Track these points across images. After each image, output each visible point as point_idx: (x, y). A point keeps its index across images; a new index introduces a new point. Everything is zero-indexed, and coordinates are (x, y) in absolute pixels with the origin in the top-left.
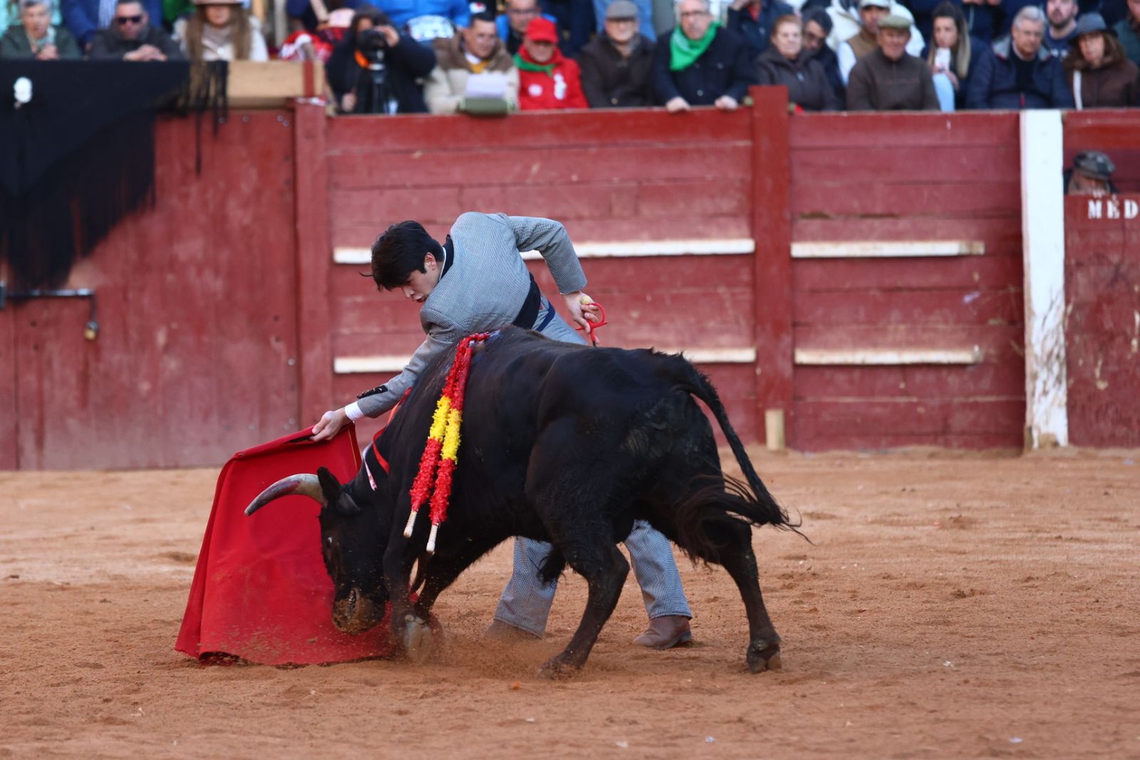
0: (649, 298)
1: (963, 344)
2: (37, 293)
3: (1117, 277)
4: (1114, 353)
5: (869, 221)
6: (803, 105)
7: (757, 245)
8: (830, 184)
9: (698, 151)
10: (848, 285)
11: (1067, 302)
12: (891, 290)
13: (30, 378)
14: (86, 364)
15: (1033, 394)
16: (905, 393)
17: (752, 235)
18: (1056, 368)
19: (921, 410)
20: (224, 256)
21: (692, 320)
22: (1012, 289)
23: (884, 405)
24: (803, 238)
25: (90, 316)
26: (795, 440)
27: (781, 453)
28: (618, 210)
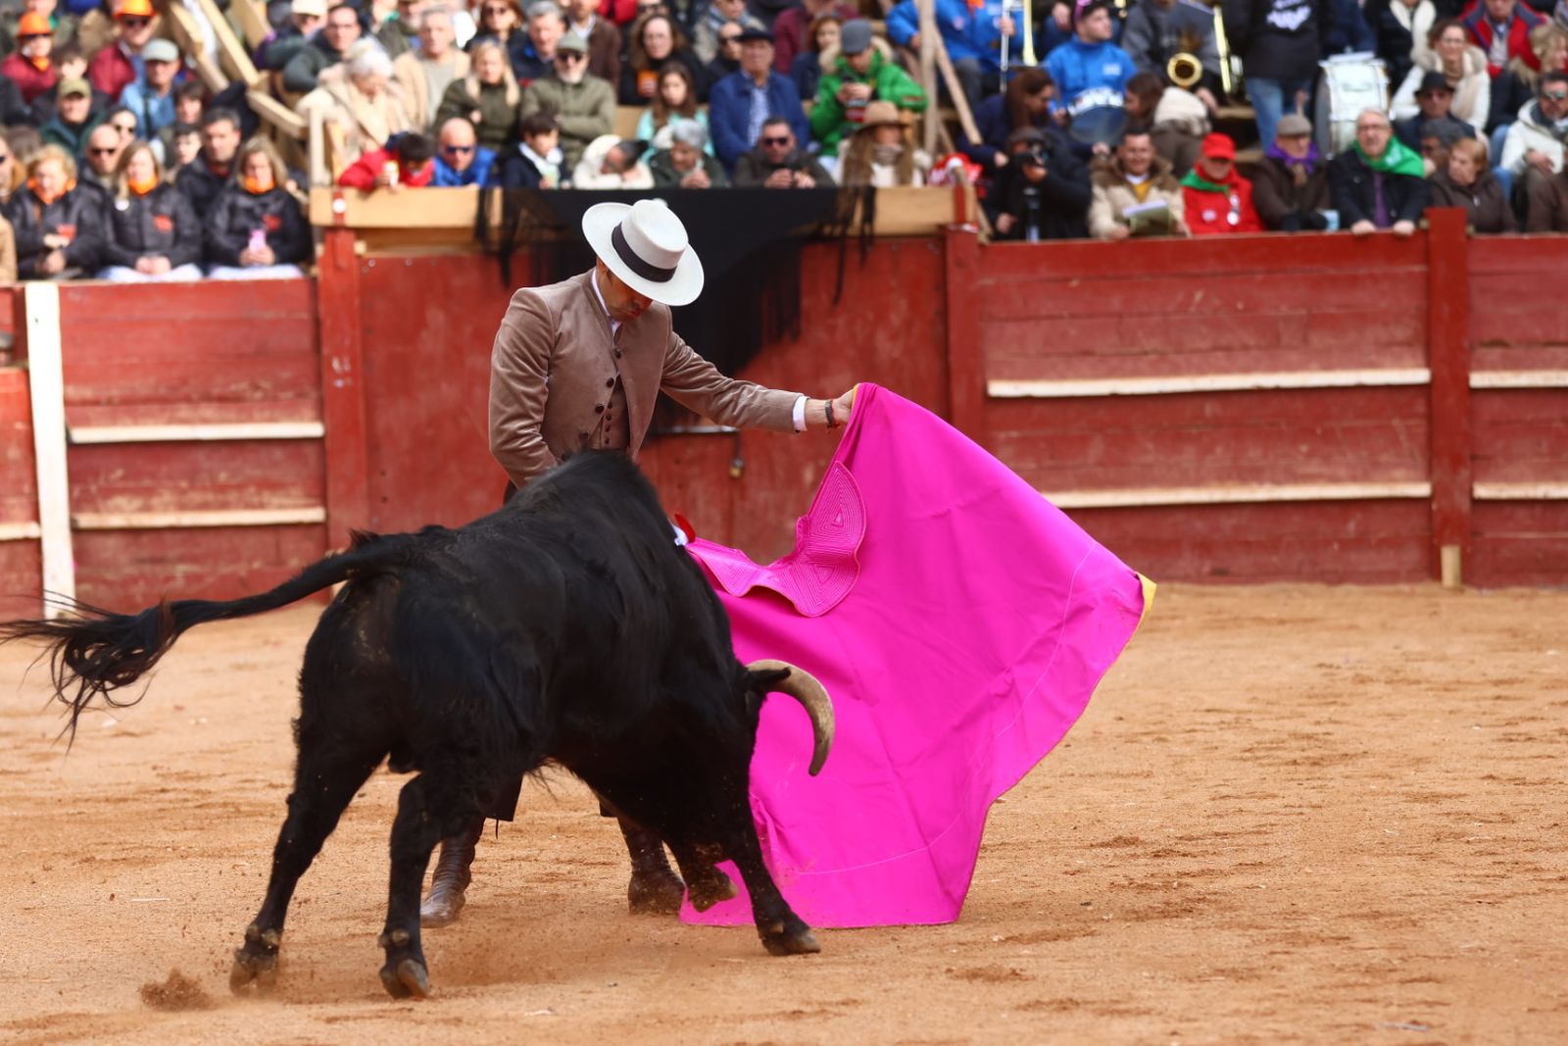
0: (1319, 431)
2: (678, 429)
5: (1552, 350)
6: (1481, 228)
7: (1434, 376)
8: (1511, 310)
9: (1373, 277)
10: (1529, 417)
17: (1428, 364)
21: (1365, 453)
24: (1483, 367)
25: (735, 454)
26: (1470, 576)
27: (1457, 591)
28: (1285, 339)
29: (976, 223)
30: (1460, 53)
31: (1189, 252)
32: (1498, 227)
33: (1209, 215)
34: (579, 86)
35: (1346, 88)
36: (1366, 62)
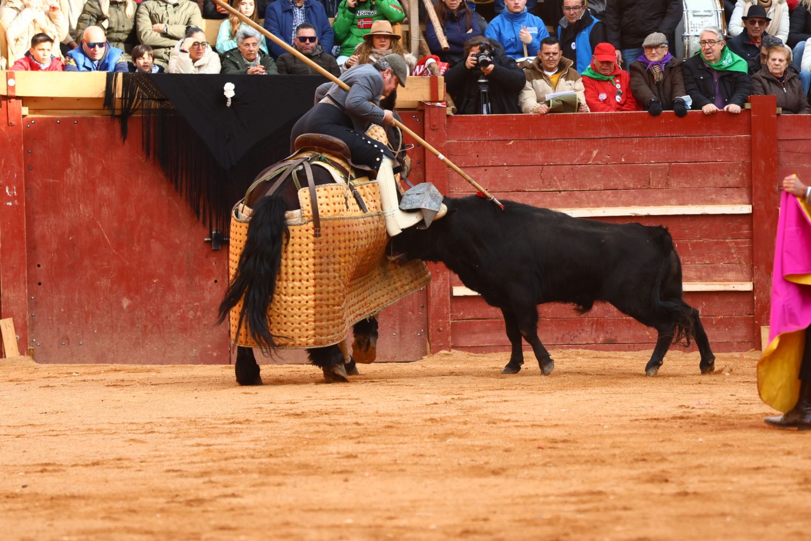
6: (787, 109)
7: (754, 209)
9: (712, 140)
21: (707, 262)
28: (653, 184)
33: (603, 96)
34: (177, 5)
35: (695, 14)
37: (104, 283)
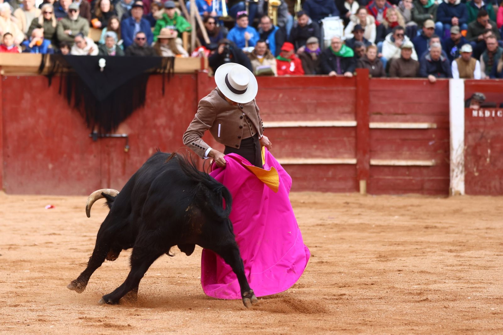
0: (320, 141)
1: (429, 159)
2: (108, 135)
3: (482, 137)
4: (481, 163)
5: (396, 116)
6: (374, 76)
7: (358, 124)
8: (384, 103)
9: (338, 91)
10: (389, 138)
11: (465, 145)
12: (404, 140)
13: (106, 165)
14: (125, 160)
15: (453, 176)
16: (409, 175)
17: (356, 119)
18: (461, 168)
19: (414, 181)
20: (173, 124)
21: (335, 149)
22: (446, 140)
23: (401, 179)
24: (374, 121)
25: (126, 144)
26: (370, 190)
27: (365, 195)
28: (309, 111)
29: (207, 70)
30: (365, 17)
31: (278, 81)
32: (380, 75)
33: (284, 67)
34: (76, 21)
35: (330, 29)
36: (337, 20)
37: (40, 156)
